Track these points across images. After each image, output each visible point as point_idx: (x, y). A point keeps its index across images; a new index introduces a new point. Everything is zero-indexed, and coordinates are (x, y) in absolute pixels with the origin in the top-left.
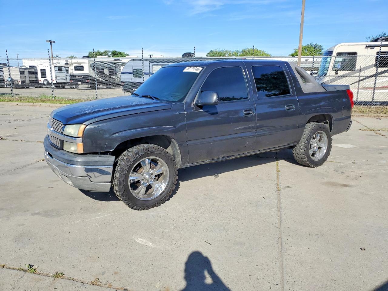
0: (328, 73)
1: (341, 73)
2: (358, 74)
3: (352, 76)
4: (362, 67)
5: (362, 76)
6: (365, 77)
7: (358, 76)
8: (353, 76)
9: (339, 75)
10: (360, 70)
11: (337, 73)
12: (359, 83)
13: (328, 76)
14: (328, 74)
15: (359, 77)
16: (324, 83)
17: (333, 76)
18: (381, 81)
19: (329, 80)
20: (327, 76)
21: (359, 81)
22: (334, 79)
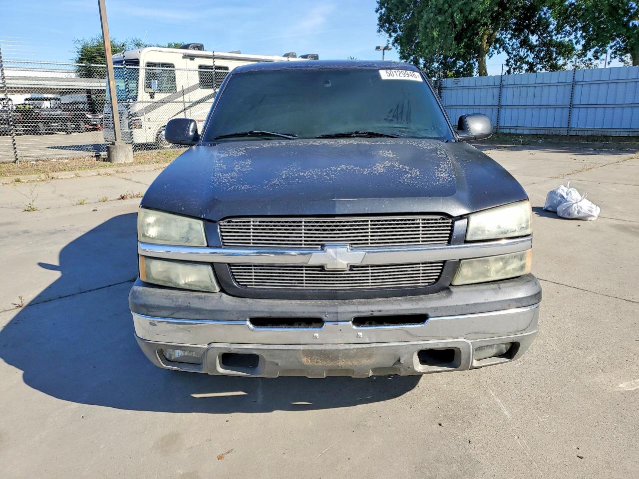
0: (139, 97)
1: (158, 97)
2: (181, 99)
3: (174, 102)
4: (185, 88)
5: (187, 102)
6: (191, 103)
7: (183, 102)
8: (176, 102)
9: (156, 101)
10: (183, 93)
11: (152, 97)
12: (185, 113)
13: (140, 102)
14: (139, 99)
15: (184, 104)
16: (135, 113)
17: (148, 102)
18: (202, 112)
19: (142, 110)
20: (138, 102)
21: (185, 109)
22: (149, 106)
